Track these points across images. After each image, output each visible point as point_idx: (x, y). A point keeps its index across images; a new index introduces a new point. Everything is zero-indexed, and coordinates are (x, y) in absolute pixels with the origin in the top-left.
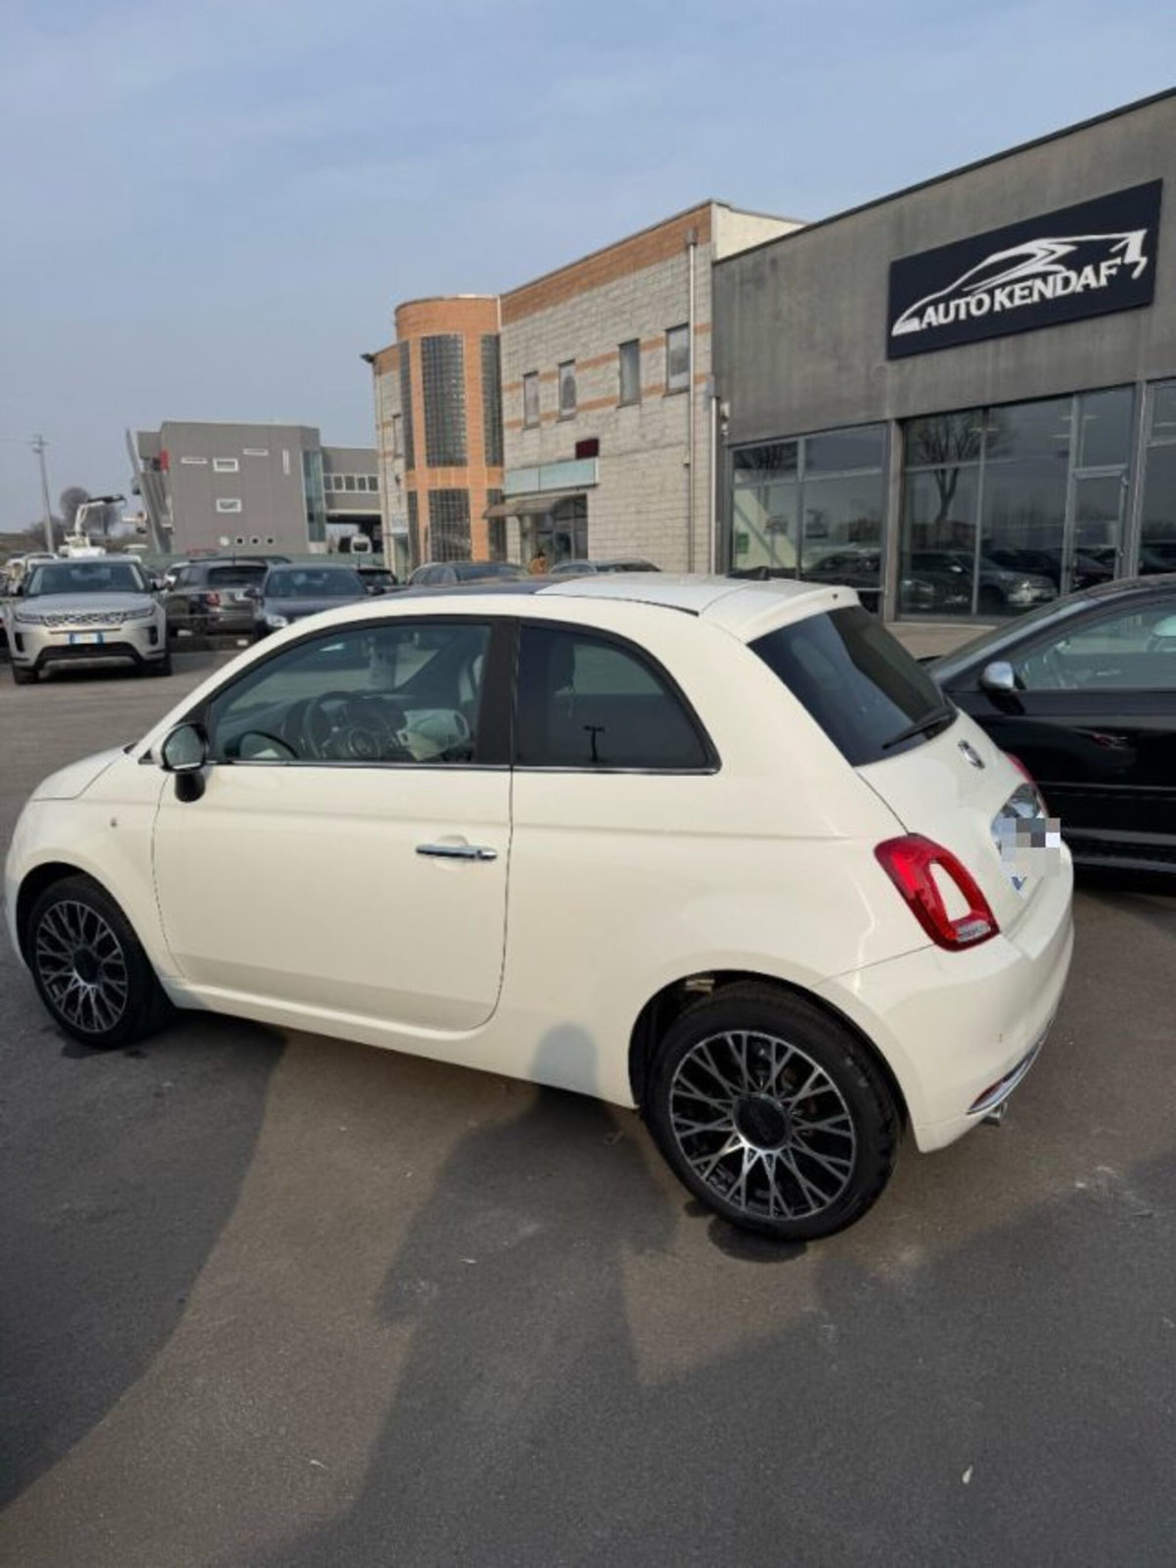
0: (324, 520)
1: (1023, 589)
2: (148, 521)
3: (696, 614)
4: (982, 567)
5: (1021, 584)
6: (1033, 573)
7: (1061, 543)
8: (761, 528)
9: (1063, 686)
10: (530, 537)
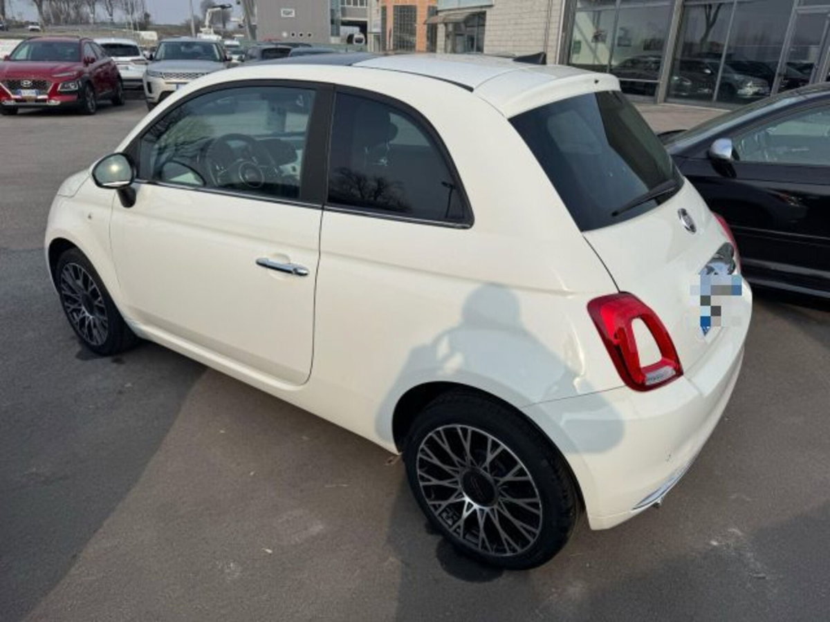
0: (340, 24)
1: (747, 87)
2: (244, 21)
3: (471, 89)
4: (725, 71)
5: (747, 83)
6: (755, 76)
7: (778, 59)
8: (590, 37)
9: (767, 158)
10: (451, 37)
